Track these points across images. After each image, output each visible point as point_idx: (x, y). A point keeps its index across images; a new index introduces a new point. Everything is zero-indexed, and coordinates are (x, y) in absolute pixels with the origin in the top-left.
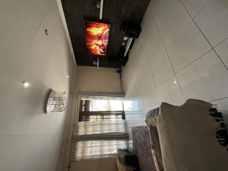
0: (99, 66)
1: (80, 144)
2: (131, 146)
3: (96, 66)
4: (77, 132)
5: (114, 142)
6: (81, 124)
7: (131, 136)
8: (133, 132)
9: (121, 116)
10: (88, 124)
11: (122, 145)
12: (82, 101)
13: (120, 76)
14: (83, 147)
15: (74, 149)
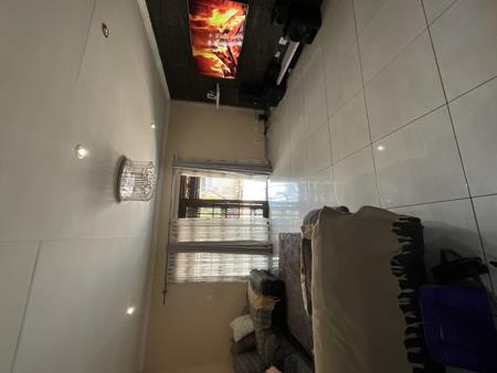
1: (182, 258)
2: (276, 265)
3: (214, 102)
4: (176, 236)
5: (246, 257)
6: (184, 222)
7: (277, 248)
8: (282, 242)
9: (261, 211)
10: (196, 223)
11: (260, 262)
12: (183, 178)
13: (266, 129)
14: (188, 263)
15: (171, 265)
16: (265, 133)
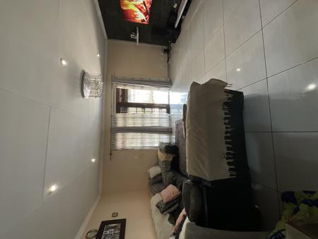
0: (139, 42)
1: (119, 136)
2: (174, 141)
3: (135, 40)
4: (116, 123)
6: (120, 115)
7: (174, 130)
8: (177, 125)
9: (165, 110)
10: (127, 116)
11: (165, 139)
12: (118, 90)
13: (168, 58)
14: (123, 138)
15: (113, 140)
16: (168, 61)
